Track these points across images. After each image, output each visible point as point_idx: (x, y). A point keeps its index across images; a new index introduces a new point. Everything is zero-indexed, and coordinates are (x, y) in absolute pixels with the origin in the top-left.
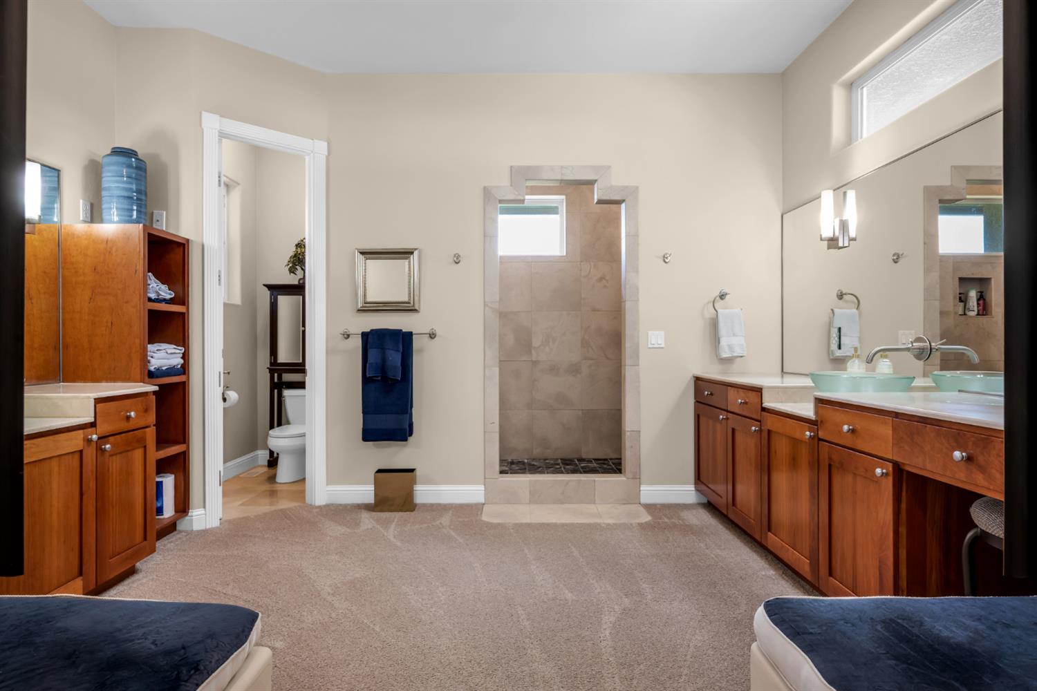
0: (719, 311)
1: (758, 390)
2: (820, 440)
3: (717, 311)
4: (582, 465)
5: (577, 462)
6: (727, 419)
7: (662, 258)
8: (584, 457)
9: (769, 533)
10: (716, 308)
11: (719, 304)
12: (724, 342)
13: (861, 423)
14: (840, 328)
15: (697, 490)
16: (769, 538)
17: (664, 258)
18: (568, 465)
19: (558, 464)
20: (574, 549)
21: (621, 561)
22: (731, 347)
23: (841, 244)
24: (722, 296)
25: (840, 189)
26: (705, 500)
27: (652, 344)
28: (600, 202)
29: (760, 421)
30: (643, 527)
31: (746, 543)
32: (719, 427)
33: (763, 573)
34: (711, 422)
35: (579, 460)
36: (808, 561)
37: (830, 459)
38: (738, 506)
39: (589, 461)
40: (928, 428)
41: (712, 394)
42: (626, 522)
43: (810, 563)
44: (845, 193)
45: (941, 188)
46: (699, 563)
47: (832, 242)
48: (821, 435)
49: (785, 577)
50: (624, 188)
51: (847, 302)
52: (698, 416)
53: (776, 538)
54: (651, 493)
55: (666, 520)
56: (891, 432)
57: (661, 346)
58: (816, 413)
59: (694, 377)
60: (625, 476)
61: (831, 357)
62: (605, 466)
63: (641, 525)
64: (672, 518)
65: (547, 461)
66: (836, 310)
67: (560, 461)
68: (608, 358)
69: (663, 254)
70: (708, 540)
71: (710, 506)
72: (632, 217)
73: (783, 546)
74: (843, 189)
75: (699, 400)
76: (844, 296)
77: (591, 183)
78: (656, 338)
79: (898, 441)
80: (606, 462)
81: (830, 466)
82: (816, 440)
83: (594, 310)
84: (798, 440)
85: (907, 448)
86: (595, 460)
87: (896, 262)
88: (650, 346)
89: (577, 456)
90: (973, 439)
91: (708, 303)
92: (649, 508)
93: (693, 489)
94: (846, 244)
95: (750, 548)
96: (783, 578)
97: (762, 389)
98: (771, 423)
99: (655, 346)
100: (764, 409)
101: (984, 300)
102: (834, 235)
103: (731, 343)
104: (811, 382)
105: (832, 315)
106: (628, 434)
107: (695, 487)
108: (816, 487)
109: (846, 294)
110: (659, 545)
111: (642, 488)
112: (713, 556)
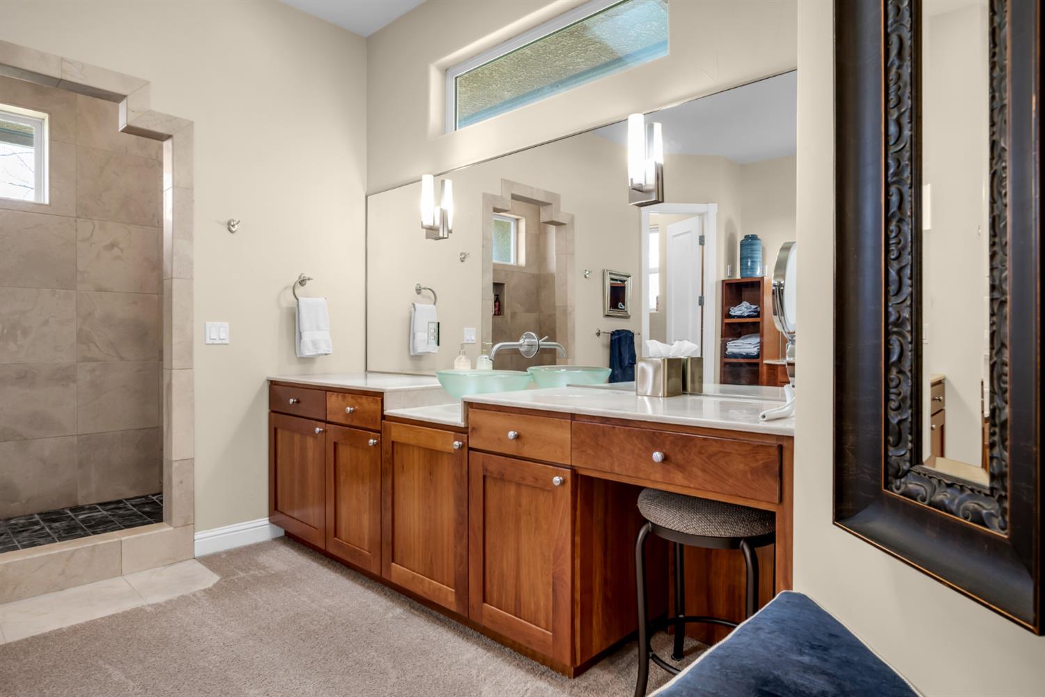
0: (300, 298)
1: (379, 396)
2: (470, 449)
3: (297, 299)
4: (80, 517)
5: (70, 514)
6: (325, 431)
7: (227, 226)
8: (80, 504)
9: (393, 564)
10: (296, 293)
11: (299, 290)
12: (307, 337)
13: (528, 427)
14: (439, 323)
15: (272, 522)
16: (392, 569)
17: (230, 226)
18: (55, 521)
19: (37, 523)
20: (111, 669)
21: (201, 664)
22: (315, 343)
23: (441, 235)
24: (302, 282)
25: (440, 176)
26: (281, 533)
27: (211, 339)
28: (129, 130)
29: (379, 432)
30: (212, 593)
31: (354, 579)
32: (310, 442)
33: (391, 615)
34: (297, 437)
35: (72, 510)
36: (453, 590)
37: (485, 469)
38: (343, 538)
39: (92, 508)
40: (617, 430)
41: (298, 402)
42: (185, 593)
43: (456, 593)
44: (443, 182)
45: (494, 197)
46: (313, 627)
47: (432, 232)
48: (472, 444)
49: (416, 612)
50: (170, 119)
51: (424, 297)
52: (276, 429)
53: (405, 569)
54: (209, 540)
55: (242, 574)
56: (569, 436)
57: (224, 342)
58: (467, 418)
59: (268, 380)
60: (170, 525)
61: (412, 354)
62: (121, 512)
63: (208, 592)
64: (249, 569)
65: (13, 522)
66: (417, 305)
67: (37, 517)
68: (122, 359)
69: (227, 220)
70: (308, 589)
71: (292, 539)
72: (184, 162)
73: (414, 577)
74: (441, 177)
75: (276, 410)
76: (423, 290)
77: (117, 98)
78: (218, 331)
79: (577, 445)
80: (121, 505)
81: (484, 477)
82: (466, 450)
83: (100, 290)
84: (437, 451)
85: (590, 451)
86: (100, 504)
87: (462, 261)
88: (209, 341)
89: (71, 505)
90: (671, 438)
91: (286, 288)
92: (210, 561)
93: (267, 522)
94: (446, 236)
95: (361, 585)
96: (413, 613)
97: (383, 393)
98: (397, 433)
99: (215, 342)
100: (384, 417)
101: (499, 302)
102: (434, 224)
103: (316, 338)
104: (438, 382)
105: (413, 309)
106: (175, 465)
107: (269, 520)
108: (466, 504)
109: (425, 289)
110: (247, 616)
111: (196, 537)
112: (323, 610)
